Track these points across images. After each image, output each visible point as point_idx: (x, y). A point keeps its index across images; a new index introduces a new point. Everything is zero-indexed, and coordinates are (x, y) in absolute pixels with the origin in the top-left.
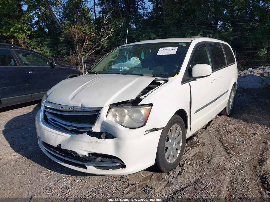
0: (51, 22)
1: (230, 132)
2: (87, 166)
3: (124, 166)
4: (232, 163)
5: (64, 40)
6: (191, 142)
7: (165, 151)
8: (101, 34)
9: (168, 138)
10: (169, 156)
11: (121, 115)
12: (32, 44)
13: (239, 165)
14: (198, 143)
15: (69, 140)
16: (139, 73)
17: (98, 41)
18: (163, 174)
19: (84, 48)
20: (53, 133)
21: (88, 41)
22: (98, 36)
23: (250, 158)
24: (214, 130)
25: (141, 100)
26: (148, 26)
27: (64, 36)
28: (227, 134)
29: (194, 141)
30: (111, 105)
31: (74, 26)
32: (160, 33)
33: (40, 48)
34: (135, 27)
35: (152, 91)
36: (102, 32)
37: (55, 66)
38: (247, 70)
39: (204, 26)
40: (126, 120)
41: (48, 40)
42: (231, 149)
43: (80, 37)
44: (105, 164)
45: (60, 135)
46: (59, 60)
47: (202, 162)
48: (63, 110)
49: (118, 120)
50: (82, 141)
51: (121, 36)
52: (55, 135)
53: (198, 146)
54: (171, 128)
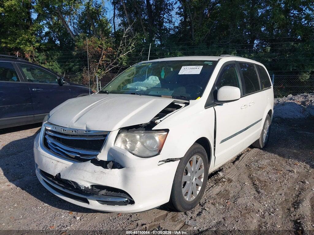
0: (63, 34)
1: (262, 168)
2: (89, 201)
3: (132, 202)
4: (262, 204)
5: (77, 54)
6: (216, 178)
7: (182, 186)
8: (120, 50)
9: (186, 170)
10: (187, 192)
11: (132, 141)
12: (40, 58)
13: (270, 207)
14: (224, 180)
15: (70, 169)
16: (157, 94)
17: (116, 57)
18: (180, 214)
19: (99, 65)
20: (53, 159)
21: (104, 57)
22: (116, 51)
23: (284, 199)
24: (244, 165)
25: (155, 124)
26: (174, 42)
27: (77, 50)
28: (258, 170)
29: (219, 177)
30: (121, 129)
31: (89, 39)
32: (188, 50)
33: (49, 62)
34: (159, 43)
35: (169, 114)
36: (121, 47)
37: (64, 83)
38: (286, 97)
39: (238, 44)
40: (137, 147)
41: (59, 54)
42: (262, 188)
43: (95, 52)
44: (110, 199)
45: (60, 162)
46: (70, 77)
47: (227, 201)
48: (66, 133)
49: (128, 147)
50: (86, 171)
51: (143, 52)
52: (55, 162)
53: (224, 183)
54: (191, 159)
